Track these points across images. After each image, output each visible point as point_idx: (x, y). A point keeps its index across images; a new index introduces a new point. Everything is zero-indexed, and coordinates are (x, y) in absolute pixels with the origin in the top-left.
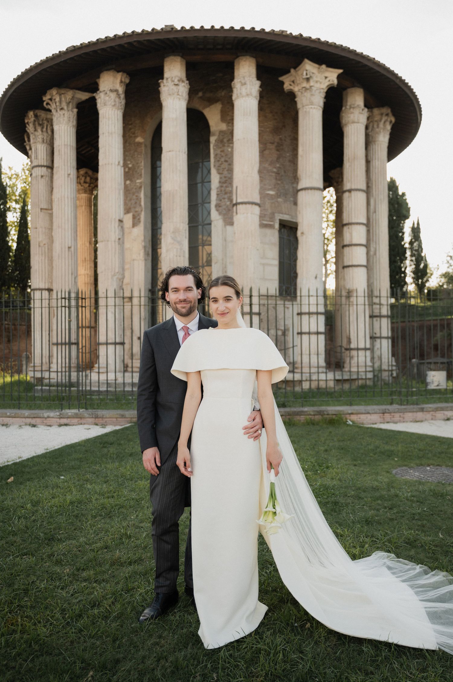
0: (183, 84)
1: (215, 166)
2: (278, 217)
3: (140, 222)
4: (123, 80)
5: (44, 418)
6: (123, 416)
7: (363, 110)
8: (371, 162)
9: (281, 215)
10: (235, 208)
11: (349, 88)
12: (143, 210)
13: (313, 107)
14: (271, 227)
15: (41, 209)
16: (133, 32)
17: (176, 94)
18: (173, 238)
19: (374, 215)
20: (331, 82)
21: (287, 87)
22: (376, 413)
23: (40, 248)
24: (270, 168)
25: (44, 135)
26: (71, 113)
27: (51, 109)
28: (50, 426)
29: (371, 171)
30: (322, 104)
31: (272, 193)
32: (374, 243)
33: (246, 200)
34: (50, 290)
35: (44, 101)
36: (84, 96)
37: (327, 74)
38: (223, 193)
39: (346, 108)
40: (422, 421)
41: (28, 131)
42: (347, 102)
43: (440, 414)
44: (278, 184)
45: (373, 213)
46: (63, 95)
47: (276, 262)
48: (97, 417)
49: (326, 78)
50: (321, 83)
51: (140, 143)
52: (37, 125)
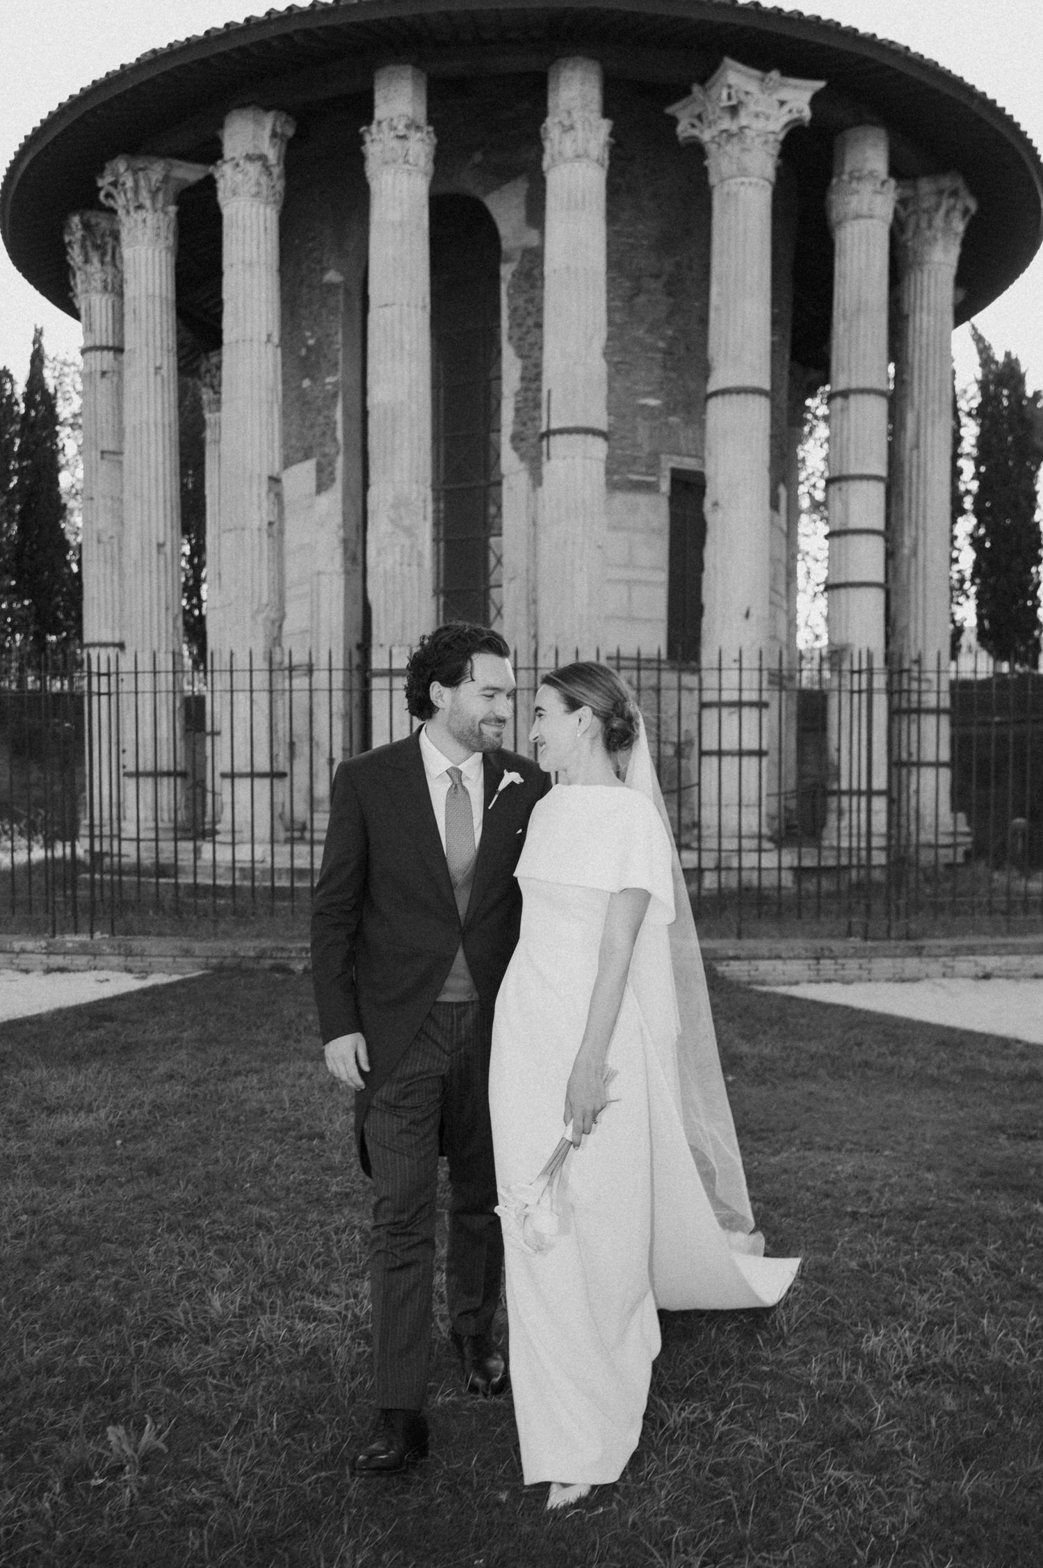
0: (419, 135)
1: (510, 338)
2: (669, 463)
3: (333, 480)
4: (279, 130)
5: (12, 952)
6: (187, 953)
7: (883, 183)
8: (911, 319)
9: (675, 458)
10: (544, 443)
11: (851, 126)
12: (342, 450)
13: (744, 179)
14: (651, 488)
15: (103, 452)
16: (290, 9)
17: (401, 160)
18: (392, 521)
19: (915, 453)
20: (795, 115)
21: (684, 130)
22: (797, 957)
23: (101, 546)
24: (649, 340)
25: (106, 273)
26: (162, 216)
27: (116, 207)
28: (27, 971)
29: (910, 340)
30: (770, 172)
31: (652, 402)
32: (913, 527)
33: (571, 424)
34: (121, 646)
35: (101, 189)
36: (189, 173)
37: (785, 94)
38: (531, 404)
39: (840, 180)
40: (915, 980)
41: (72, 263)
42: (843, 164)
43: (964, 964)
44: (670, 380)
45: (911, 450)
46: (141, 174)
47: (663, 577)
48: (129, 953)
49: (782, 103)
50: (768, 118)
51: (333, 284)
52: (90, 249)
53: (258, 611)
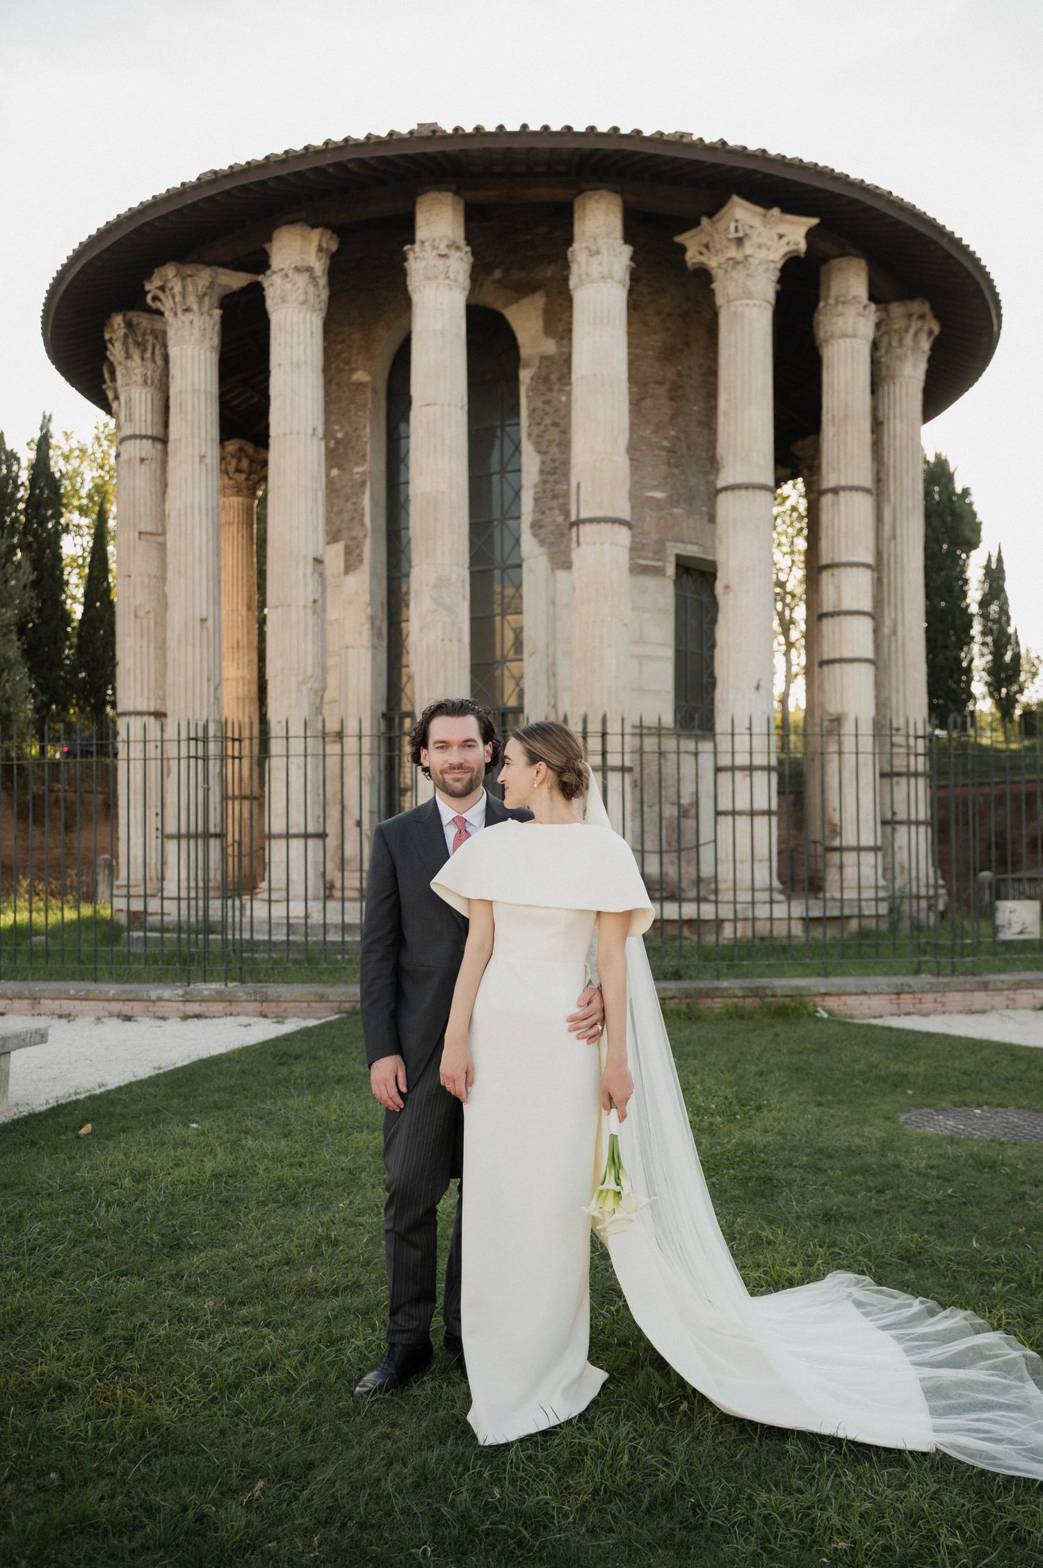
0: (458, 254)
1: (529, 435)
2: (674, 549)
3: (361, 561)
4: (324, 245)
5: (149, 1000)
6: (322, 998)
7: (865, 307)
8: (885, 426)
9: (679, 545)
10: (574, 530)
11: (834, 257)
12: (369, 534)
13: (750, 302)
14: (658, 572)
15: (140, 533)
16: (346, 140)
17: (443, 276)
18: (434, 600)
19: (892, 543)
20: (792, 247)
21: (692, 257)
22: (881, 993)
23: (138, 621)
24: (655, 439)
25: (146, 368)
26: (207, 318)
27: (162, 309)
28: (163, 1018)
29: (885, 446)
30: (771, 295)
31: (659, 495)
32: (892, 609)
33: (599, 514)
34: (160, 715)
35: (148, 292)
36: (235, 280)
37: (782, 229)
38: (549, 495)
39: (827, 304)
40: (984, 1012)
41: (111, 358)
42: (829, 288)
43: (1024, 997)
44: (673, 475)
45: (889, 540)
46: (189, 280)
47: (669, 652)
48: (265, 999)
49: (781, 236)
50: (768, 249)
51: (361, 384)
52: (131, 346)
53: (303, 683)
